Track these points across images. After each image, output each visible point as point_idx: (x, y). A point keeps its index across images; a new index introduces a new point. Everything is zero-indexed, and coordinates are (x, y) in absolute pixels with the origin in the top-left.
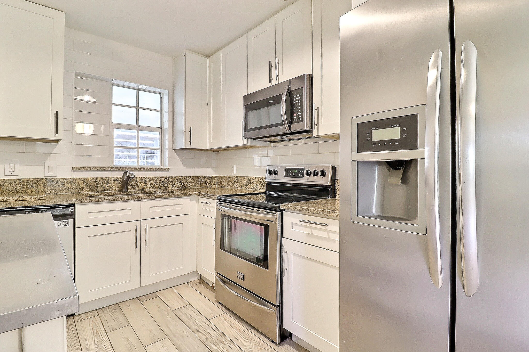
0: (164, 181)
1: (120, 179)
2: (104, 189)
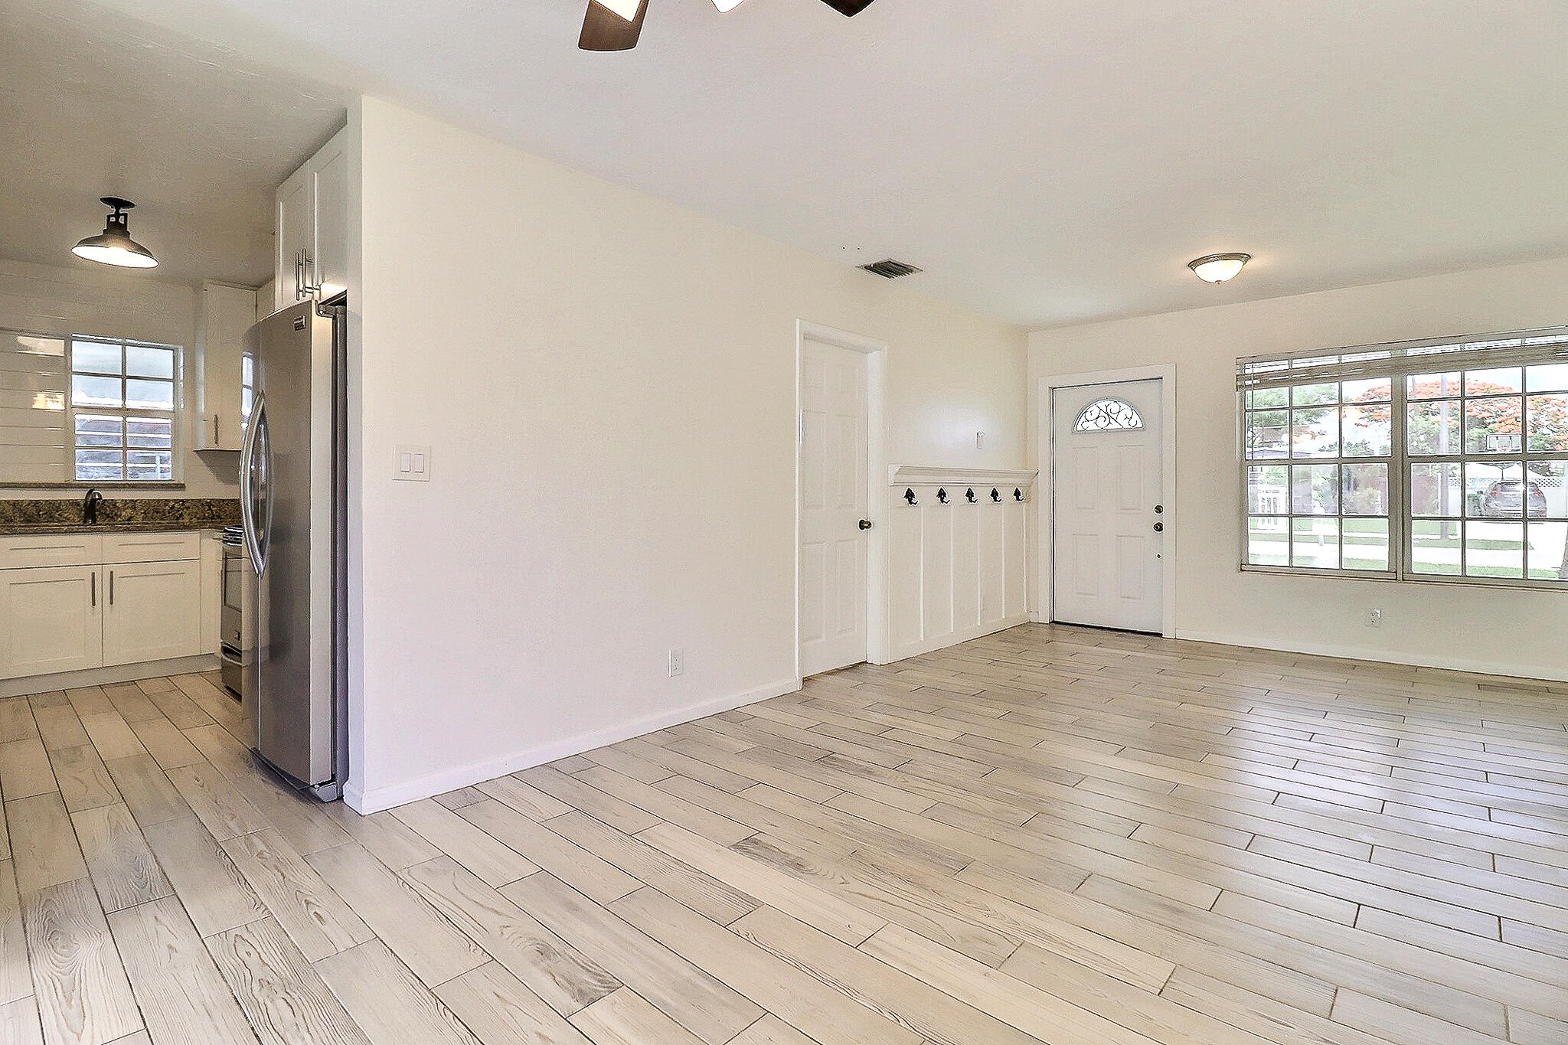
0: (173, 507)
1: (82, 503)
2: (51, 519)
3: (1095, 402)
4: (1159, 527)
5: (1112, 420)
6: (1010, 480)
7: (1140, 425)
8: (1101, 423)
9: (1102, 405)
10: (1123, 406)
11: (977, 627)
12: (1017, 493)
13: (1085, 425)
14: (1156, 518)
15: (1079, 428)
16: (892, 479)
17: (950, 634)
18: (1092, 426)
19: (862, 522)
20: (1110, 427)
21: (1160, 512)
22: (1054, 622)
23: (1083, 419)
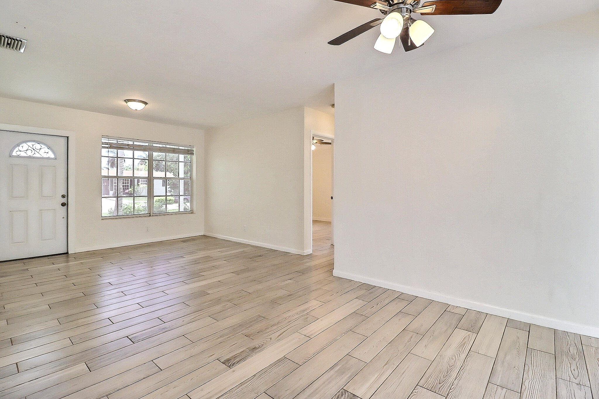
3: (26, 142)
5: (36, 152)
7: (53, 157)
8: (29, 153)
9: (30, 144)
10: (43, 146)
13: (18, 153)
15: (14, 154)
18: (23, 154)
20: (34, 156)
23: (17, 149)
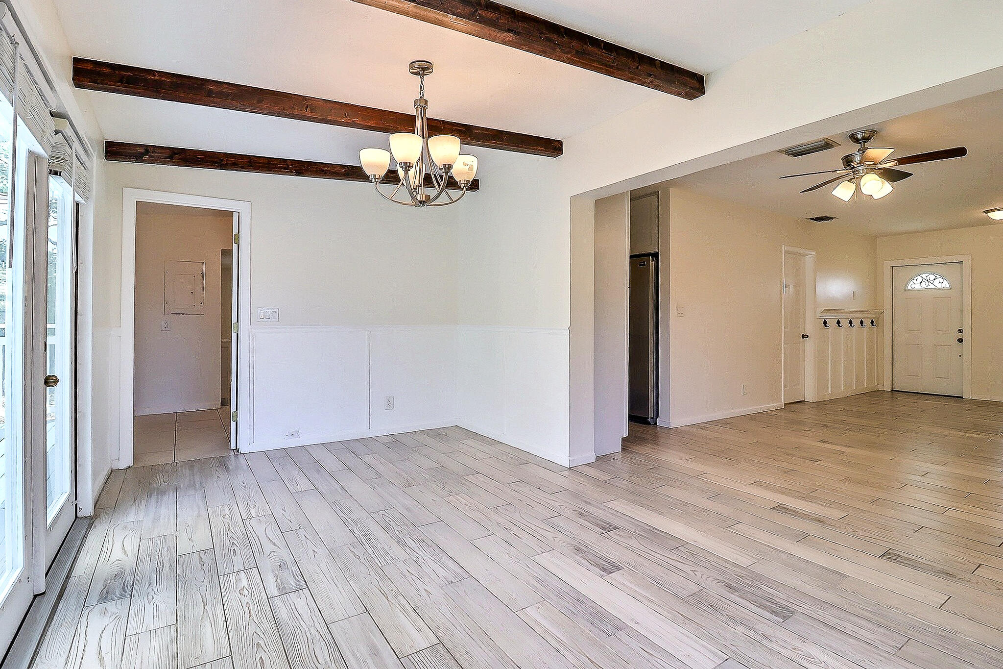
3: (919, 274)
4: (960, 340)
5: (930, 284)
6: (869, 316)
7: (948, 286)
8: (923, 285)
9: (923, 276)
10: (937, 276)
11: (854, 389)
12: (872, 322)
13: (913, 286)
14: (959, 336)
15: (909, 287)
16: (818, 315)
17: (842, 391)
18: (917, 287)
19: (803, 335)
20: (929, 287)
21: (961, 332)
22: (893, 390)
23: (912, 283)
